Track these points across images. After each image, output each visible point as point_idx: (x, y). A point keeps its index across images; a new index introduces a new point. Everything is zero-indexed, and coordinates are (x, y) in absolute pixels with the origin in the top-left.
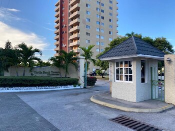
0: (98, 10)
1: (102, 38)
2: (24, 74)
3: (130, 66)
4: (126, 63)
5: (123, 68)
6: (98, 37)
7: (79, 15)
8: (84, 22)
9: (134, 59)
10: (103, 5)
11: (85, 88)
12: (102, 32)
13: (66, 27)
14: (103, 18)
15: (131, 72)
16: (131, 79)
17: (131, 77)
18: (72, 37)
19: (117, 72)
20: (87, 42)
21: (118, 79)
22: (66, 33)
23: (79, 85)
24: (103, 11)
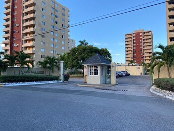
0: (53, 15)
1: (56, 41)
2: (19, 74)
3: (97, 68)
4: (95, 66)
5: (94, 69)
6: (52, 40)
7: (35, 18)
8: (40, 25)
9: (99, 65)
10: (56, 11)
11: (63, 82)
12: (56, 35)
13: (18, 26)
14: (57, 23)
15: (97, 71)
16: (97, 75)
17: (98, 73)
18: (26, 38)
19: (91, 71)
20: (42, 43)
21: (91, 74)
22: (19, 32)
23: (60, 80)
24: (56, 17)
